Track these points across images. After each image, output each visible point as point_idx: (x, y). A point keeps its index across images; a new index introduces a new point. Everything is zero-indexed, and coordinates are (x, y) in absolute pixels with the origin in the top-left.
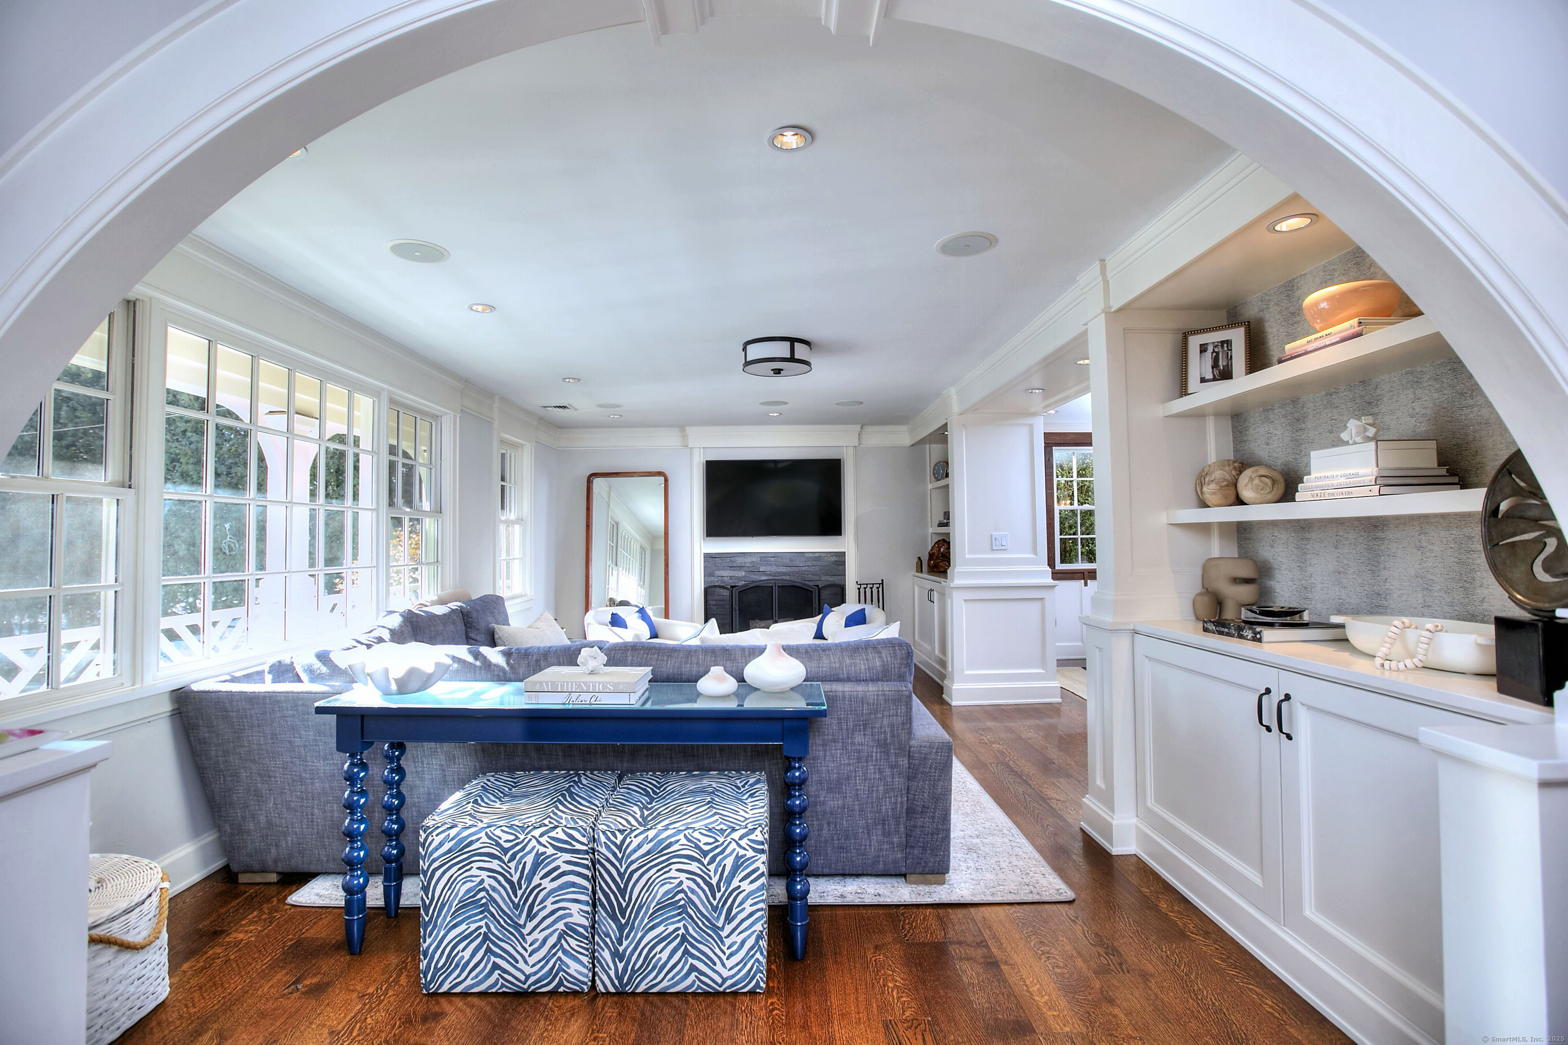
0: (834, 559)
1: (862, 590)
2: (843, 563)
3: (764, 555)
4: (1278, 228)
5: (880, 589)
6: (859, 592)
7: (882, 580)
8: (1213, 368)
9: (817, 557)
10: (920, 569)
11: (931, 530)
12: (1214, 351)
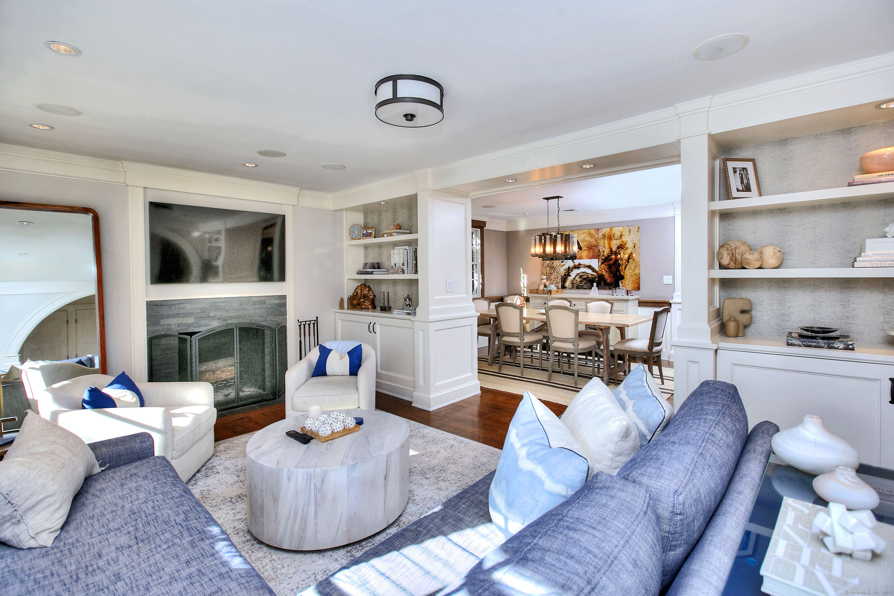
0: (277, 301)
1: (302, 327)
2: (284, 305)
3: (214, 301)
4: (882, 107)
5: (316, 324)
6: (300, 328)
7: (317, 317)
8: (741, 183)
9: (262, 301)
10: (341, 307)
11: (347, 277)
12: (740, 174)
